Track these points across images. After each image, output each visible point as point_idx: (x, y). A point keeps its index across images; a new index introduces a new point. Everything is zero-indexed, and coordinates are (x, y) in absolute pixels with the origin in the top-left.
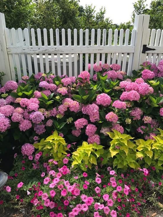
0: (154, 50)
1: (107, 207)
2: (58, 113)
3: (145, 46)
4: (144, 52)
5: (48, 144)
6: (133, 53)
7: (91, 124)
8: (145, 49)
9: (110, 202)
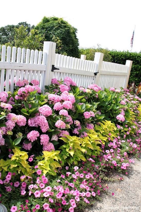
0: (58, 69)
1: (88, 192)
2: (8, 130)
3: (53, 66)
4: (52, 71)
5: (11, 163)
6: (45, 71)
7: (43, 134)
8: (54, 68)
9: (87, 188)
